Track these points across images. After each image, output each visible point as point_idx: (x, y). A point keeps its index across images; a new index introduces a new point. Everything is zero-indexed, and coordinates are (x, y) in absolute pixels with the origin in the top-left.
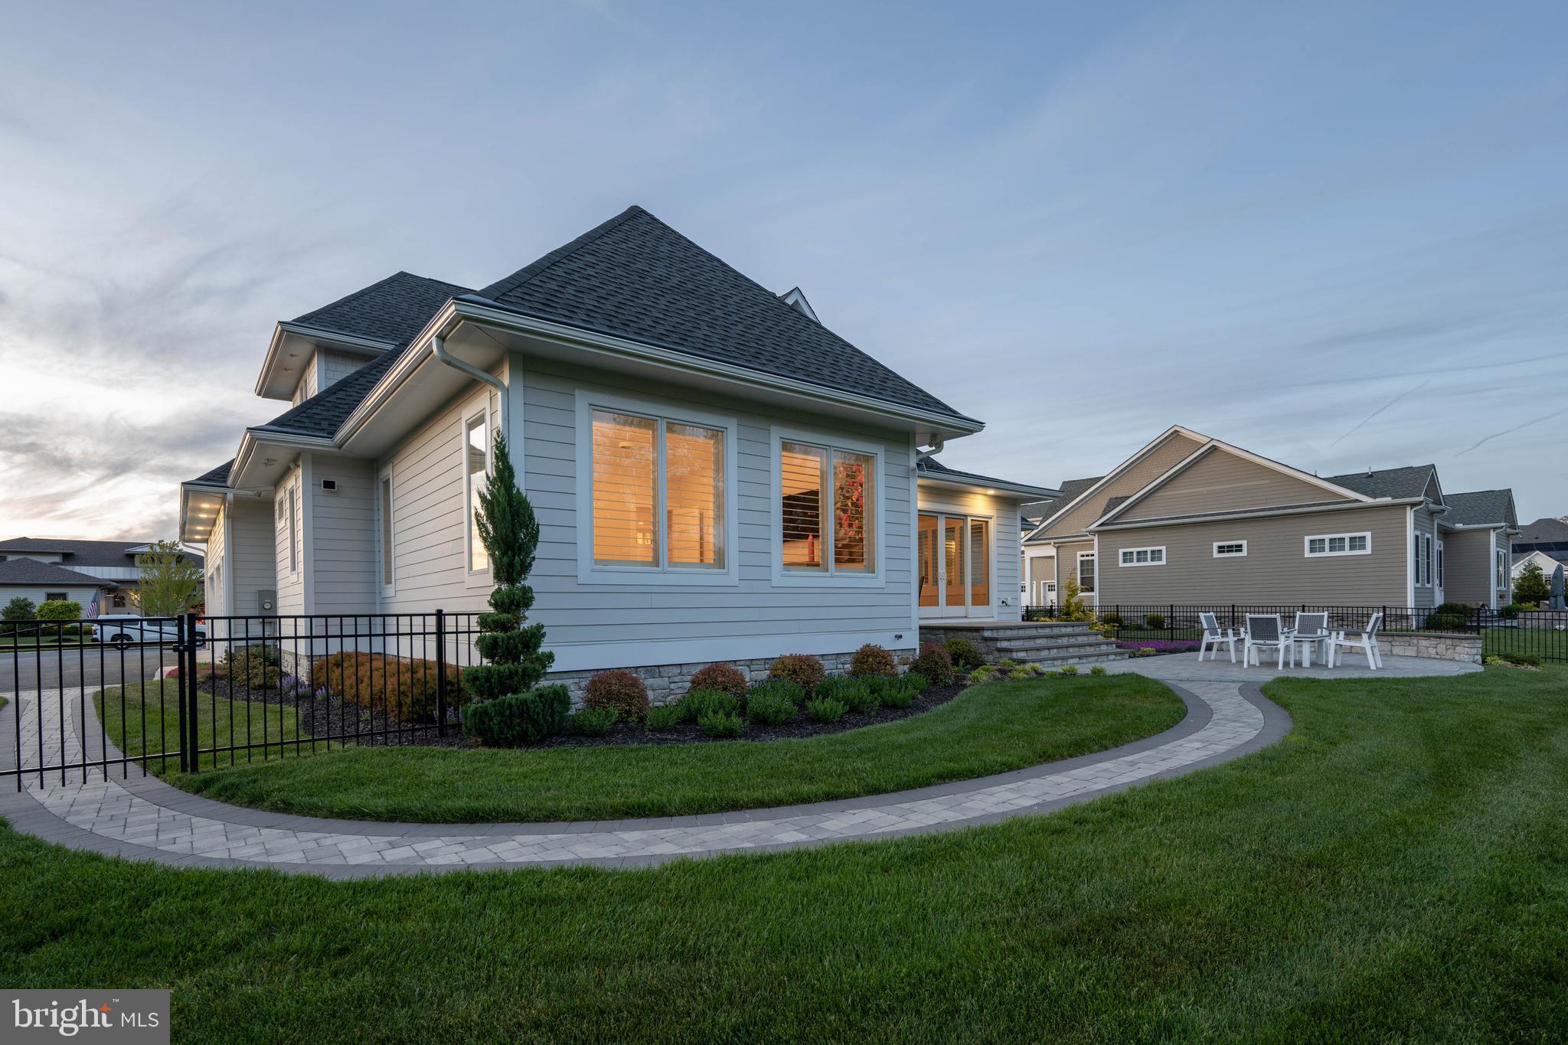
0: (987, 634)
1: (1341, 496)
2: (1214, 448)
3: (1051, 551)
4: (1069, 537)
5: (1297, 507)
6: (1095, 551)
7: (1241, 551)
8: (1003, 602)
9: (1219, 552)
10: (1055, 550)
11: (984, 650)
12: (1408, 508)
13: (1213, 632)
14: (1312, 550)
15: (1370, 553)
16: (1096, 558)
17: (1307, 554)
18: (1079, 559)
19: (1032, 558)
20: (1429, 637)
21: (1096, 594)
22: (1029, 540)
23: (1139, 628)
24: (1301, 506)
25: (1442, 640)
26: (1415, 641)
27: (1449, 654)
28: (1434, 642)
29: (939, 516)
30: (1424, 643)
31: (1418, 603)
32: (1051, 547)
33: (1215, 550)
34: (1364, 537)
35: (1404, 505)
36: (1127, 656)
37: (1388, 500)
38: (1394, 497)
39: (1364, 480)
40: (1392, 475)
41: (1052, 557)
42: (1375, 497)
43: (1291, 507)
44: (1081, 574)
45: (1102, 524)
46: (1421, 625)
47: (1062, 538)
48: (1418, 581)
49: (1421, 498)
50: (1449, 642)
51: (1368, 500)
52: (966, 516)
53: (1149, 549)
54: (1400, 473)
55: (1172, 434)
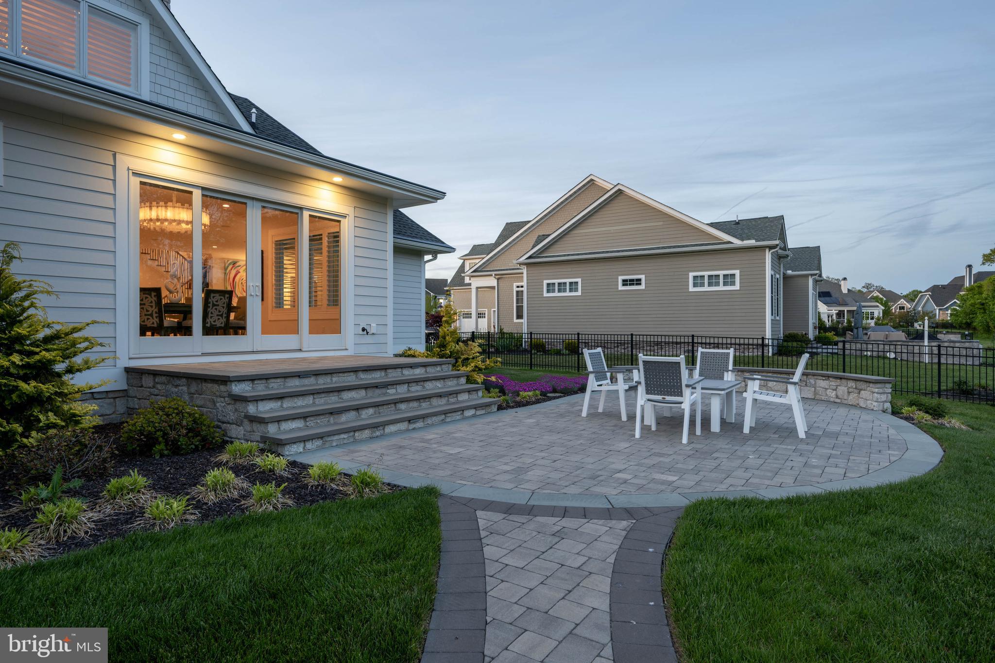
0: (237, 389)
1: (716, 238)
2: (620, 192)
3: (492, 282)
4: (507, 270)
5: (683, 246)
6: (524, 283)
7: (640, 284)
8: (364, 330)
9: (624, 285)
10: (496, 281)
11: (232, 417)
12: (767, 250)
13: (600, 376)
14: (695, 285)
15: (738, 288)
16: (525, 289)
17: (691, 289)
18: (515, 289)
19: (477, 288)
20: (828, 377)
21: (524, 321)
22: (474, 271)
23: (558, 353)
24: (687, 246)
25: (843, 381)
26: (812, 381)
27: (852, 398)
28: (833, 383)
29: (249, 202)
30: (822, 383)
31: (774, 333)
32: (492, 278)
33: (620, 283)
34: (734, 275)
35: (763, 248)
36: (495, 408)
37: (752, 242)
38: (757, 240)
39: (733, 226)
40: (754, 223)
41: (493, 288)
42: (743, 240)
43: (679, 247)
44: (517, 303)
45: (530, 257)
46: (775, 352)
47: (502, 270)
48: (772, 315)
49: (777, 242)
50: (851, 384)
51: (737, 242)
52: (301, 209)
53: (568, 281)
54: (759, 222)
55: (588, 182)
